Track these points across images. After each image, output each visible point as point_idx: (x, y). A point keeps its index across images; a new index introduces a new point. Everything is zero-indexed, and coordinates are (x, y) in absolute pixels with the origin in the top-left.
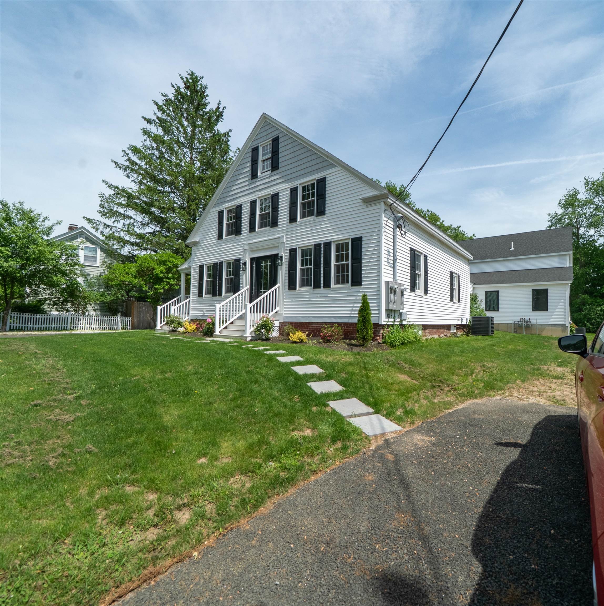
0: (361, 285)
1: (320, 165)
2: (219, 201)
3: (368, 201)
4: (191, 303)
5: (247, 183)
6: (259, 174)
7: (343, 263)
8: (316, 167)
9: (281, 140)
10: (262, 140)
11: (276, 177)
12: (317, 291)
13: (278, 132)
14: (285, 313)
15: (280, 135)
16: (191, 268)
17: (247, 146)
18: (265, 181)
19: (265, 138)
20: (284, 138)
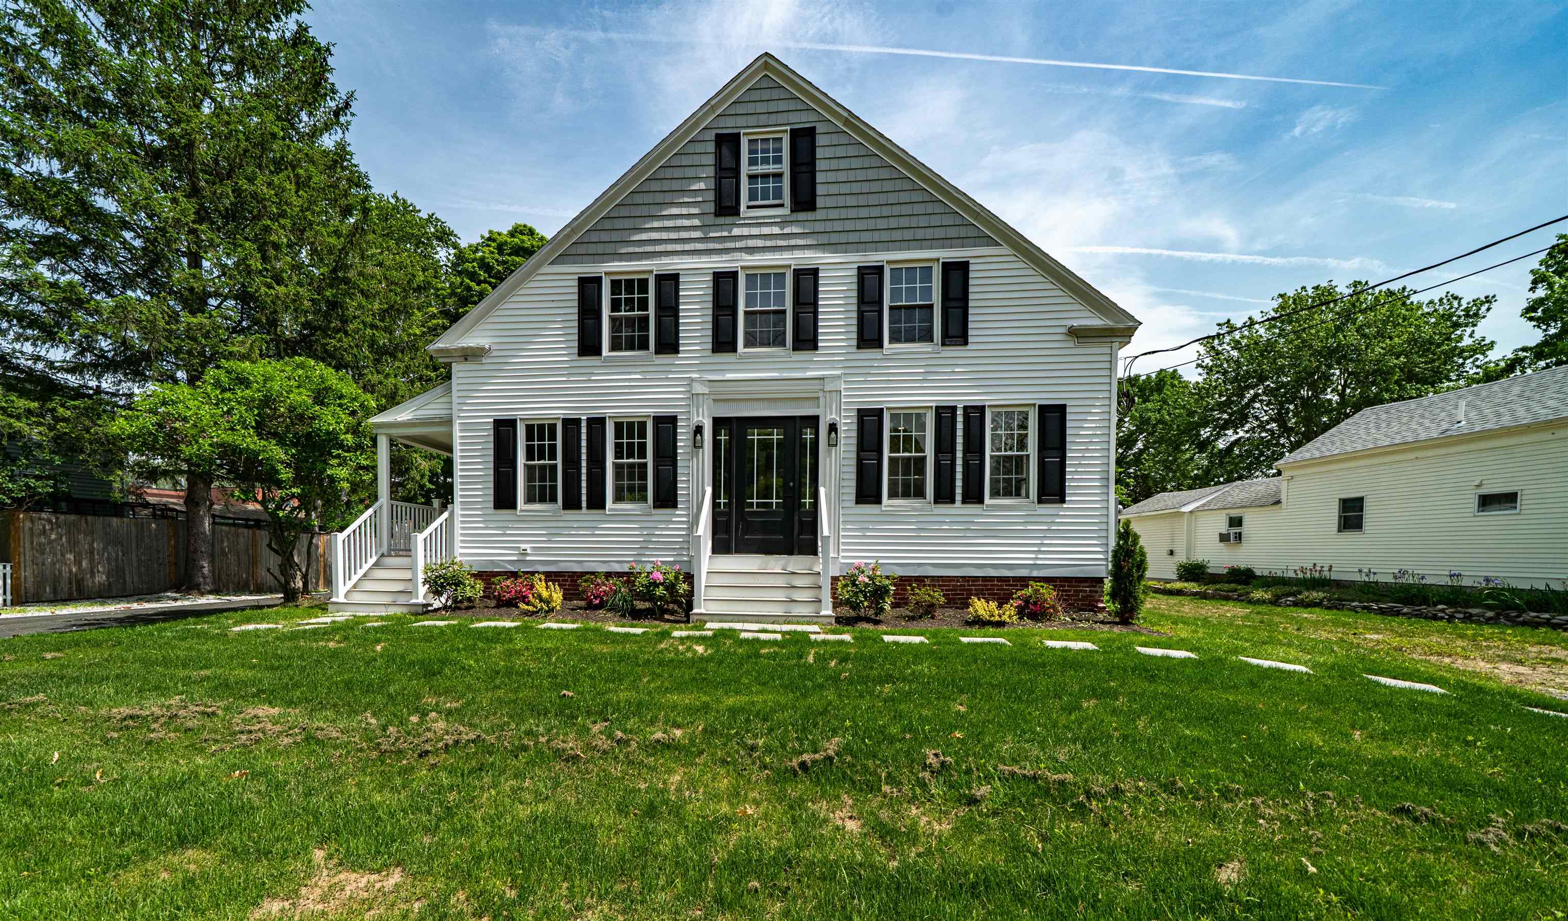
0: (1063, 501)
1: (952, 233)
2: (581, 249)
3: (1078, 334)
5: (696, 222)
6: (743, 208)
7: (1011, 453)
8: (939, 233)
9: (820, 140)
10: (752, 120)
11: (796, 230)
12: (944, 508)
13: (812, 117)
14: (844, 557)
15: (818, 125)
16: (449, 422)
17: (696, 124)
18: (766, 230)
19: (763, 119)
20: (835, 139)
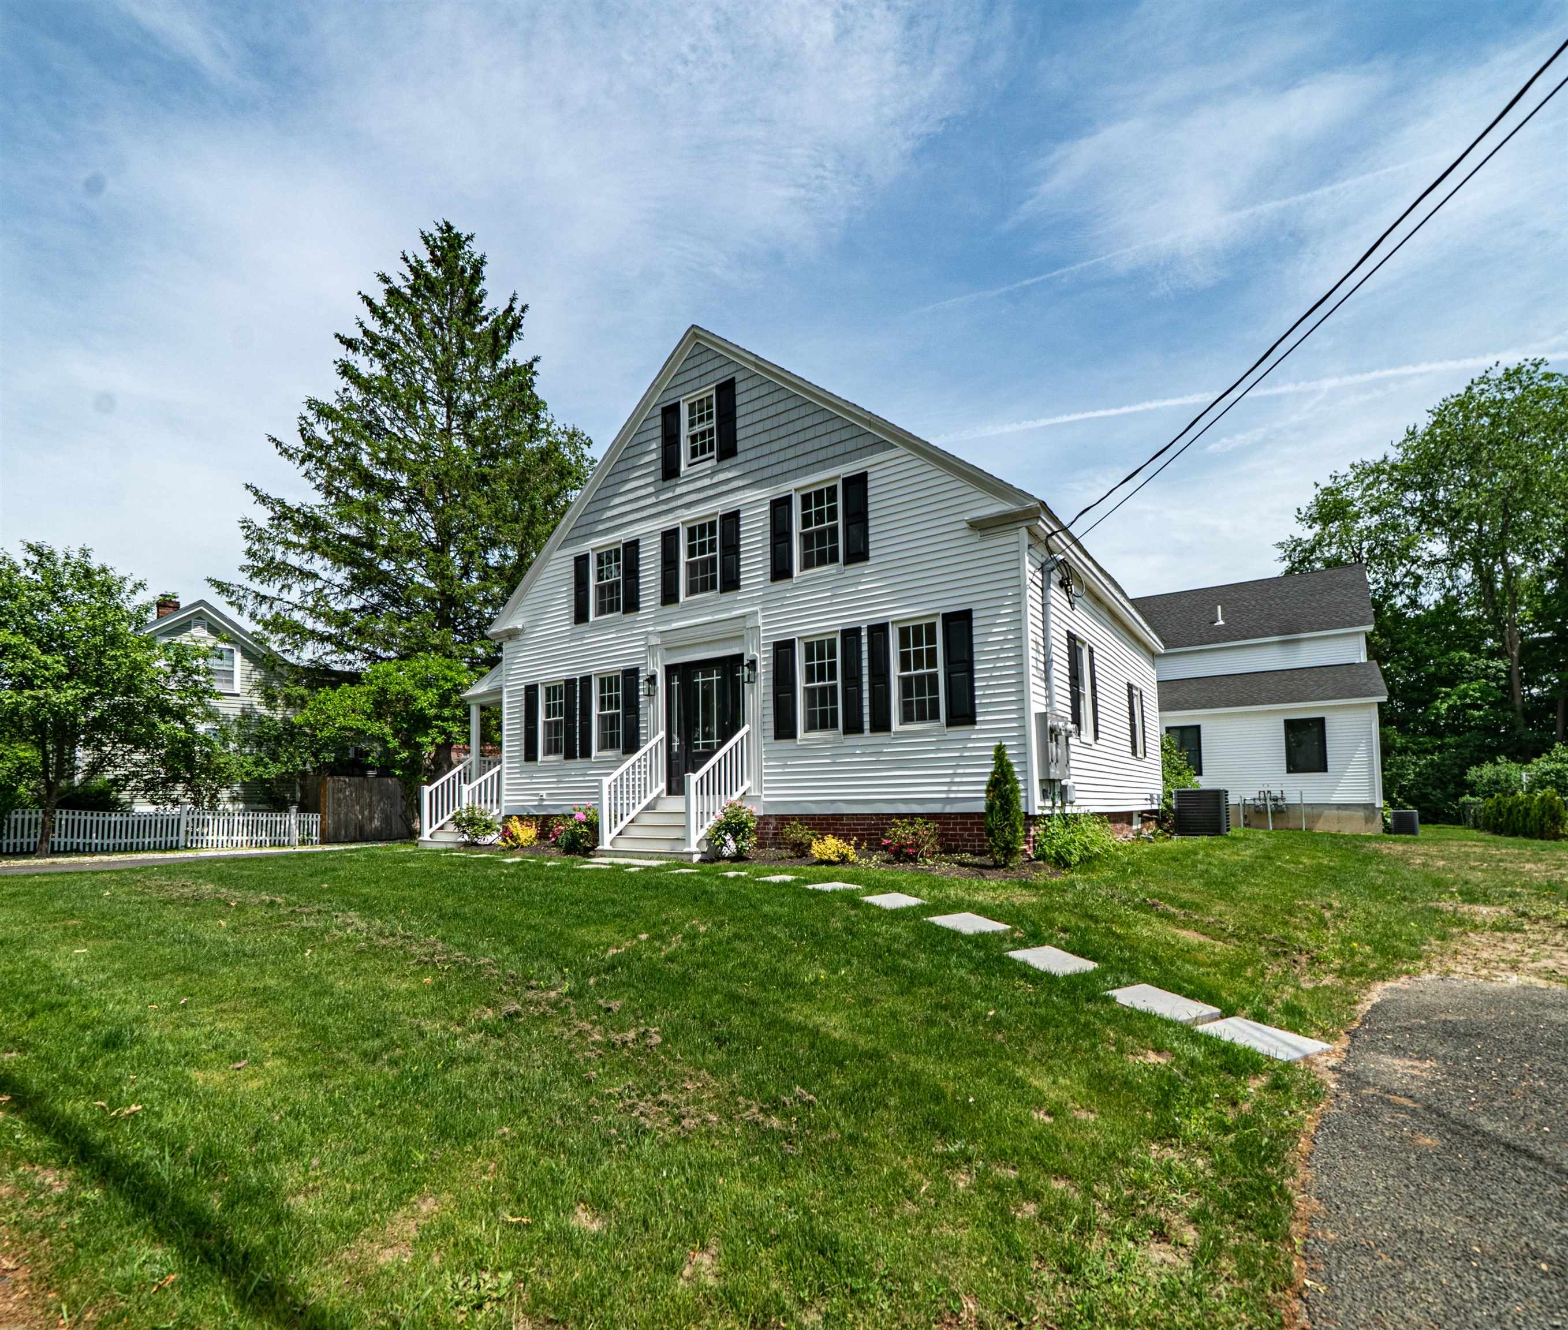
0: (974, 722)
1: (850, 446)
2: (576, 533)
3: (981, 527)
4: (504, 776)
5: (651, 489)
6: (683, 468)
7: (920, 671)
8: (839, 449)
9: (739, 388)
10: (688, 387)
11: (729, 475)
12: (853, 739)
13: (731, 369)
14: (766, 796)
15: (736, 375)
16: (501, 692)
17: (648, 404)
18: (699, 484)
19: (696, 383)
20: (750, 384)
